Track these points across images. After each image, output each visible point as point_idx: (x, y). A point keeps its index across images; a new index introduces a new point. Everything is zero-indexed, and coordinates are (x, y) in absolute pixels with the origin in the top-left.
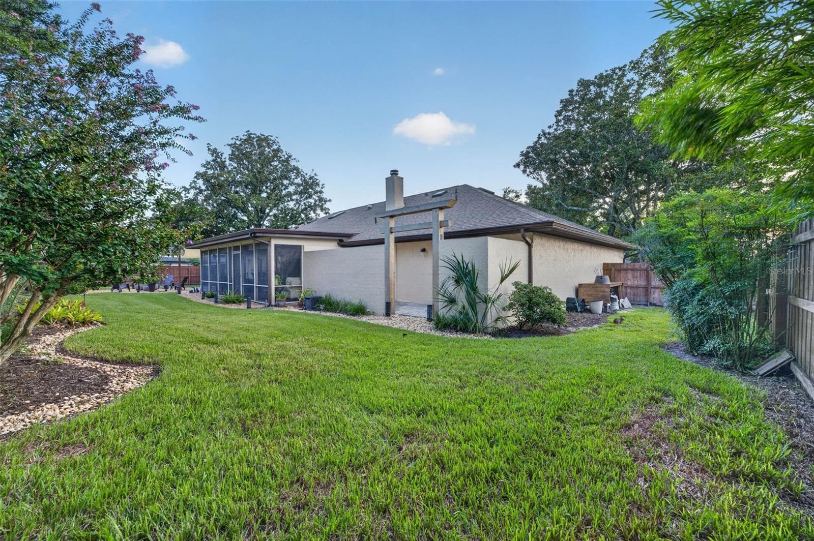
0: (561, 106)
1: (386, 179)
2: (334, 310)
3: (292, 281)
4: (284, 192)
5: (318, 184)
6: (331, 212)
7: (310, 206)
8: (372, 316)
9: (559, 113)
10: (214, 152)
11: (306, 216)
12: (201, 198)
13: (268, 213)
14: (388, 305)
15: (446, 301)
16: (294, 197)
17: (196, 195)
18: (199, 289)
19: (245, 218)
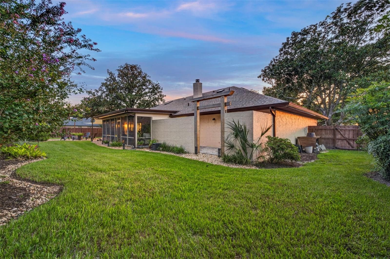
0: (283, 46)
1: (194, 84)
2: (168, 151)
3: (146, 135)
4: (143, 92)
5: (159, 88)
6: (166, 102)
7: (156, 99)
8: (188, 154)
9: (281, 50)
10: (111, 74)
11: (154, 103)
12: (104, 95)
13: (136, 102)
14: (196, 148)
15: (229, 146)
16: (148, 94)
17: (102, 94)
18: (102, 139)
19: (125, 105)
